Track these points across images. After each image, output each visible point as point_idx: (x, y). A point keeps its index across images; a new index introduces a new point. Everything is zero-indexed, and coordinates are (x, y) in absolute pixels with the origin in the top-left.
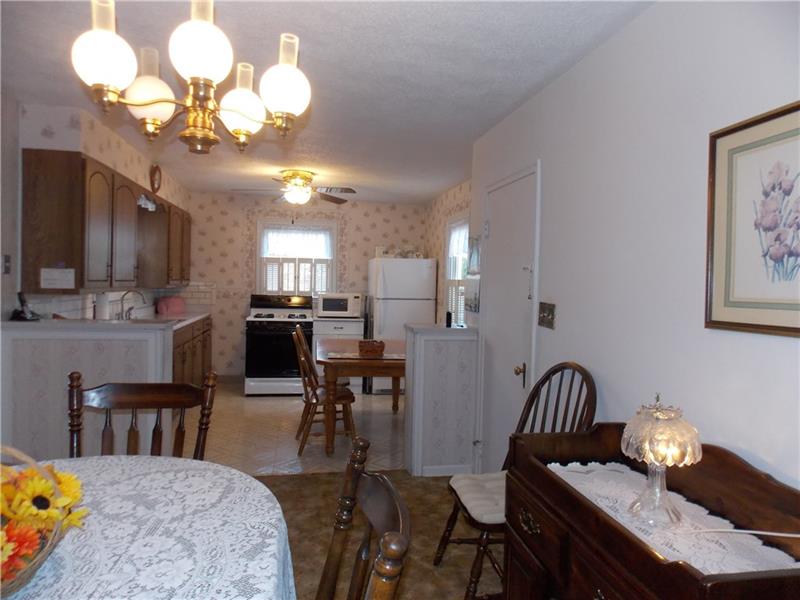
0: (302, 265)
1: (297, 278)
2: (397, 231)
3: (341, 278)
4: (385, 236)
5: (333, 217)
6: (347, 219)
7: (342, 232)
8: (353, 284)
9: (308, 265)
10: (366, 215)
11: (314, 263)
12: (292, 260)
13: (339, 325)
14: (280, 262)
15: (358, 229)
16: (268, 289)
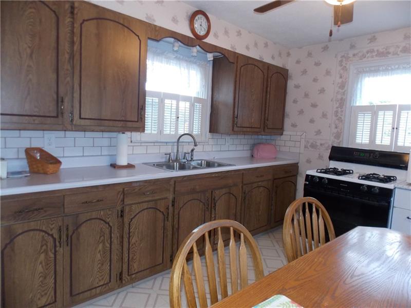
0: (404, 113)
1: (393, 128)
16: (357, 141)
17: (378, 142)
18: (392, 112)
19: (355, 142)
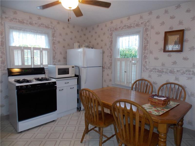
0: (35, 51)
1: (32, 58)
2: (75, 37)
3: (54, 58)
4: (71, 39)
5: (49, 27)
6: (56, 29)
7: (53, 36)
8: (59, 61)
9: (39, 51)
10: (64, 28)
11: (41, 50)
12: (30, 48)
13: (66, 81)
14: (22, 49)
15: (60, 35)
16: (15, 64)
17: (26, 64)
18: (30, 50)
19: (14, 65)
